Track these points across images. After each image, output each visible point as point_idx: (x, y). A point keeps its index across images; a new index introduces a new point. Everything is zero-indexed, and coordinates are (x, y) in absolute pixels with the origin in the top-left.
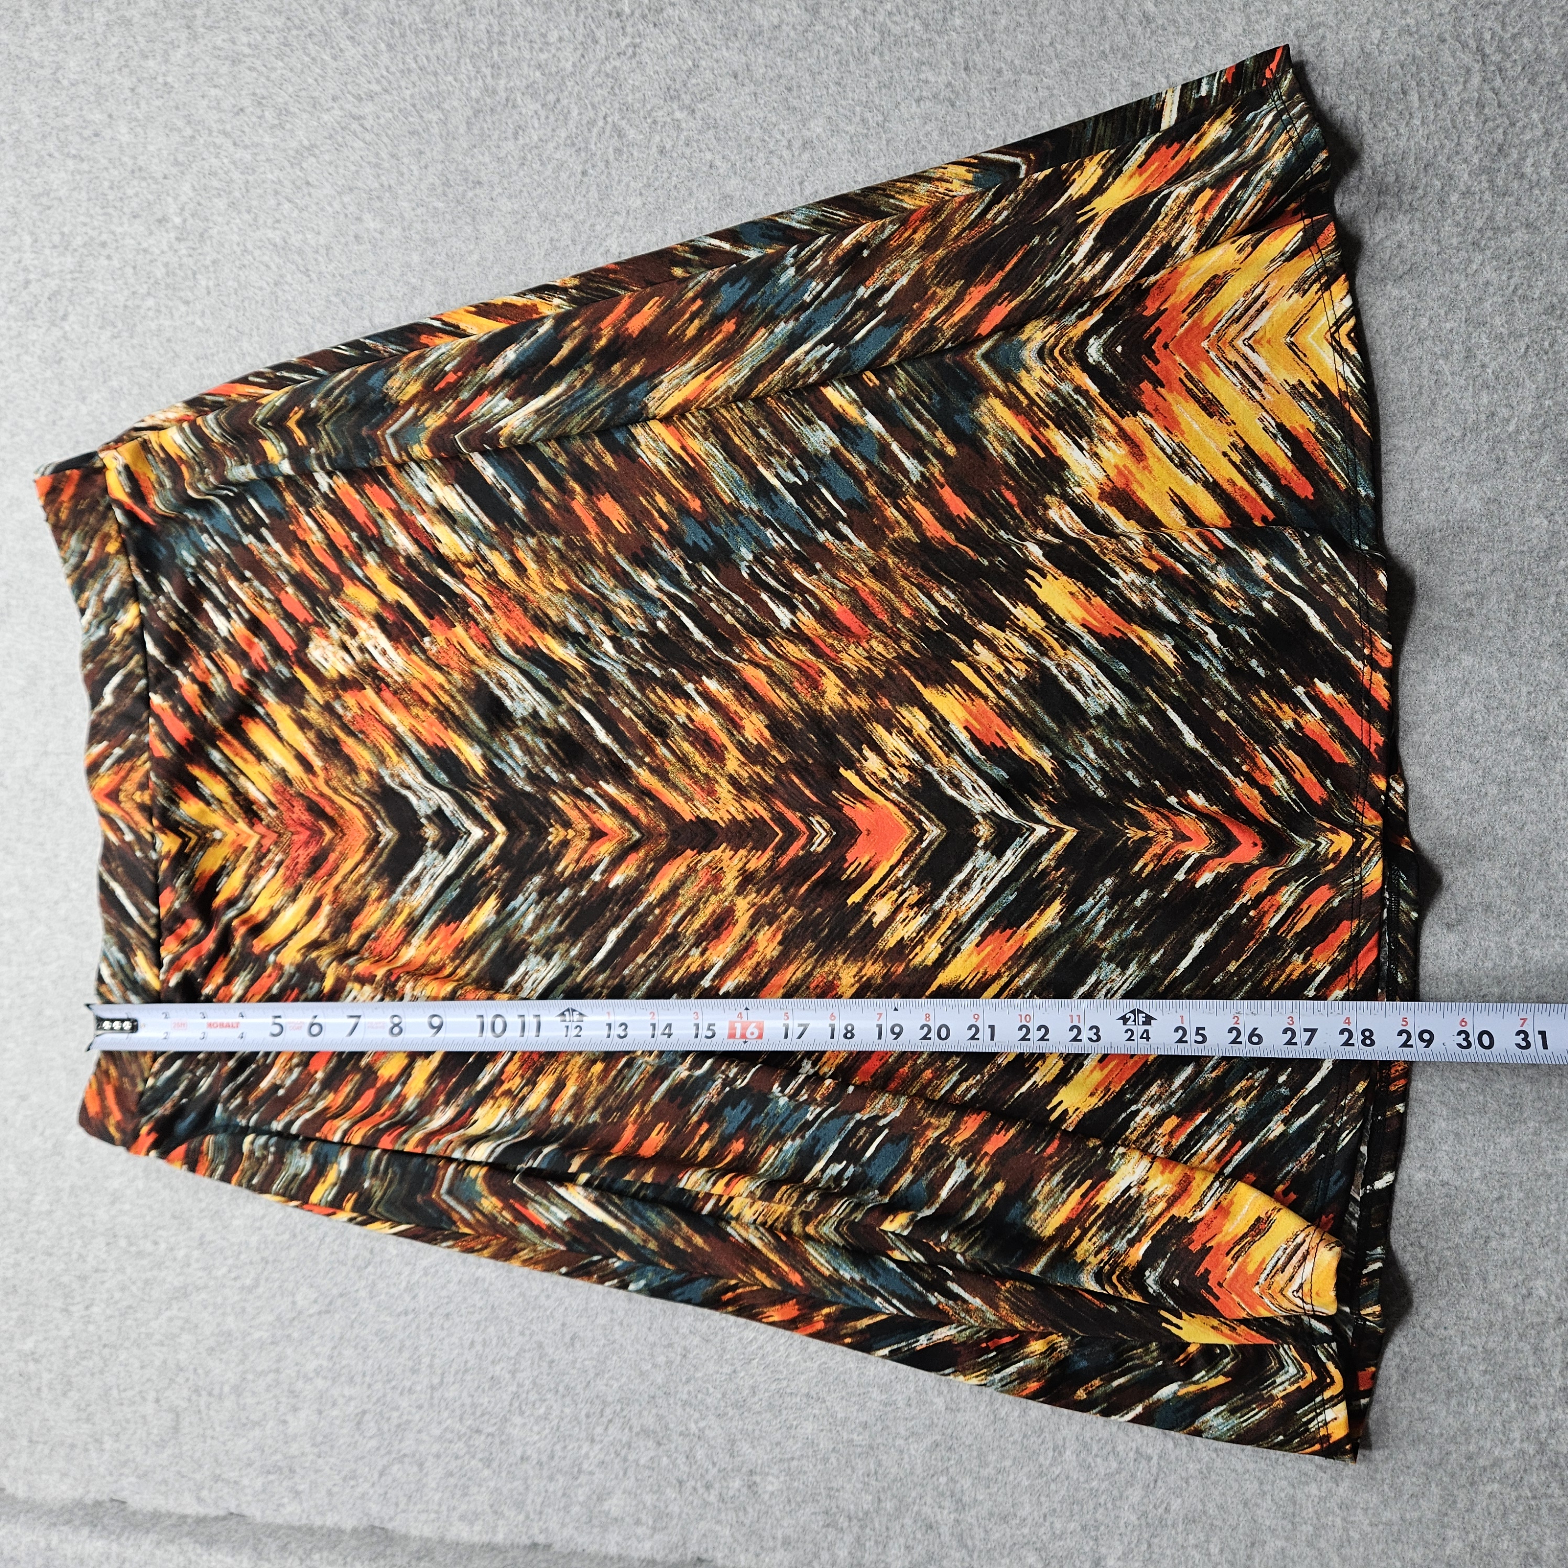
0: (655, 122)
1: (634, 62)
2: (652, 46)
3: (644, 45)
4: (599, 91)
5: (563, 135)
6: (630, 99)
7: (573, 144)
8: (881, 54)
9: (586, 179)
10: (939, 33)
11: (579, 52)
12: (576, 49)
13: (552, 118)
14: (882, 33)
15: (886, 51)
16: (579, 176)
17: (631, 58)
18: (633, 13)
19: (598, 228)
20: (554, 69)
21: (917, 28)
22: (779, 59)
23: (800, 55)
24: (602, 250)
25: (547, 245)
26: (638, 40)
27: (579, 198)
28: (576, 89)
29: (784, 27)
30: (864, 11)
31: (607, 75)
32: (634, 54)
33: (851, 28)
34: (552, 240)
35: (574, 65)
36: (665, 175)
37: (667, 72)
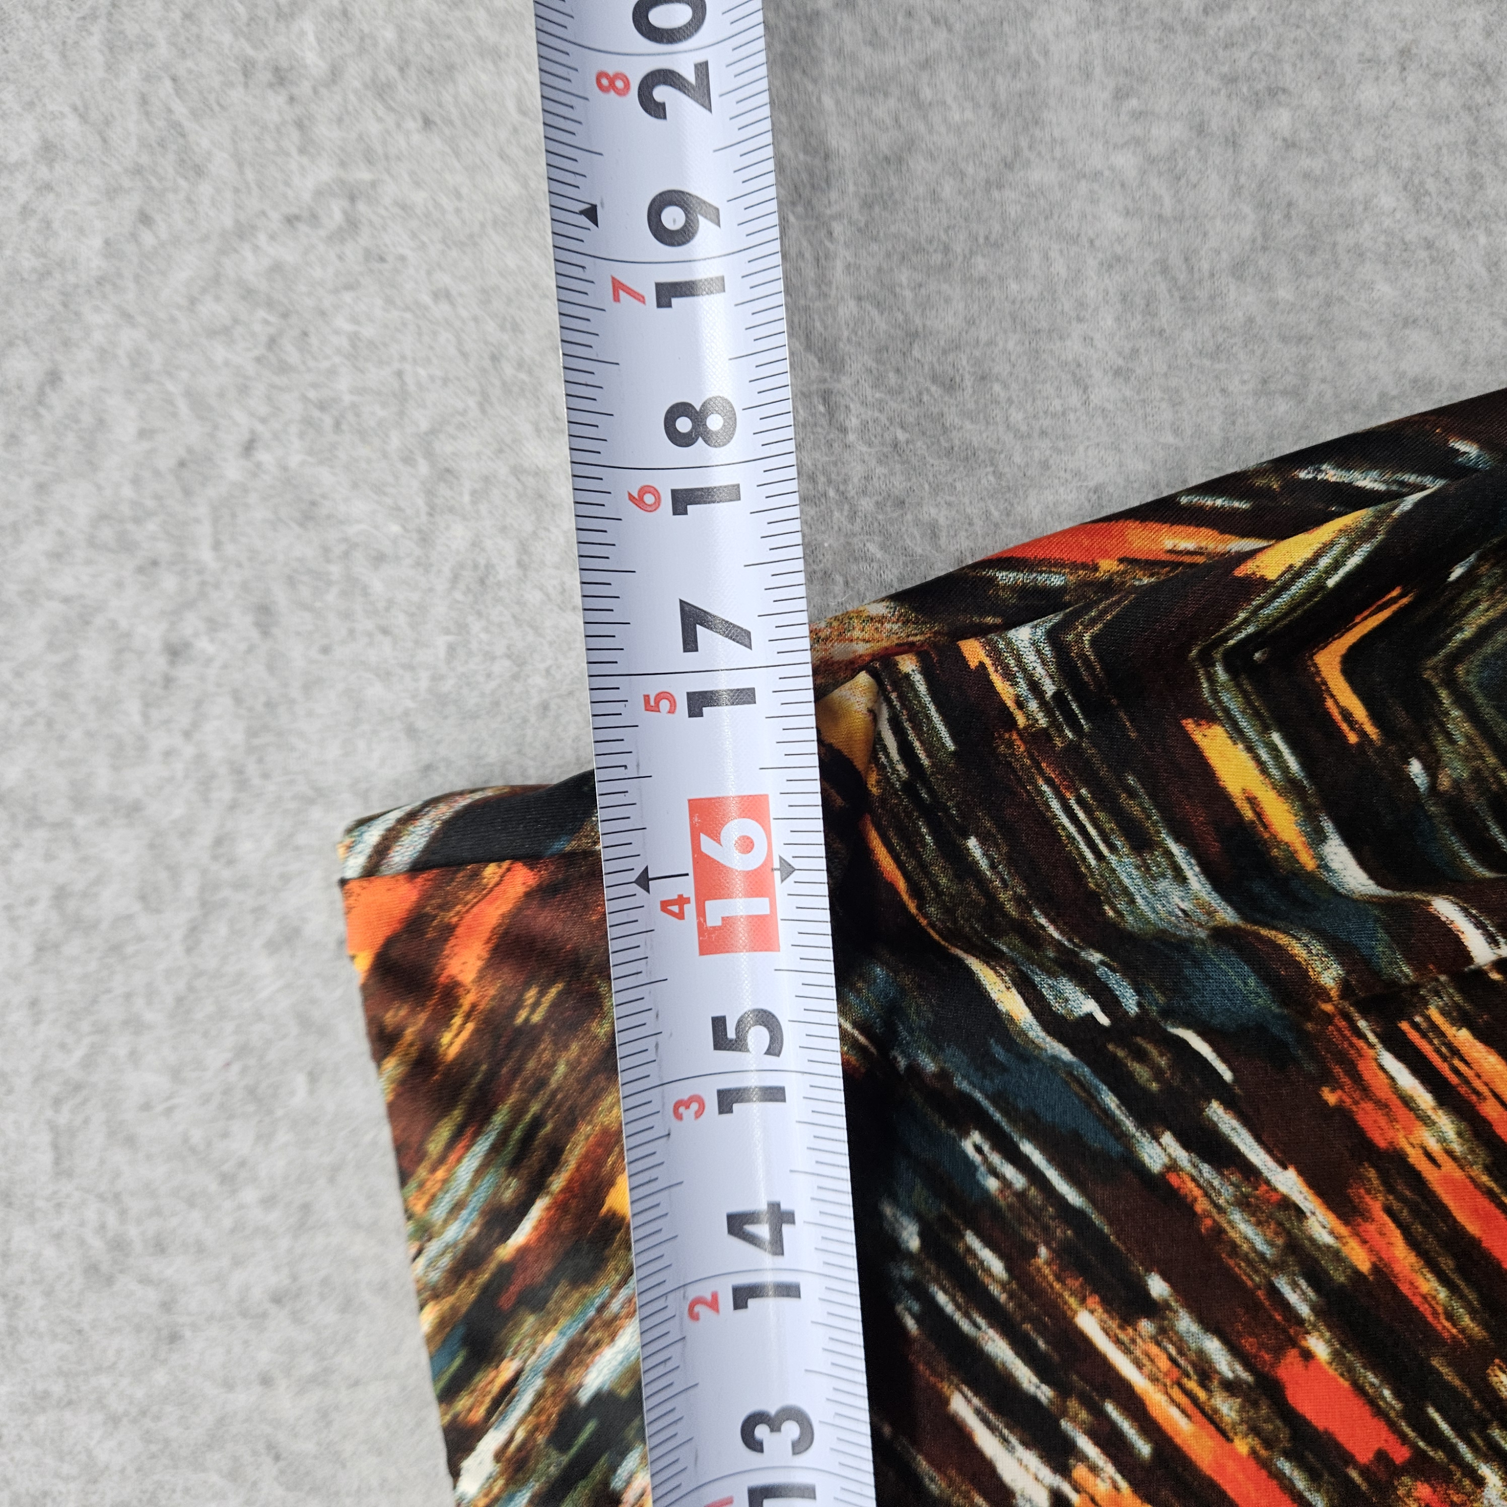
0: (447, 474)
1: (352, 251)
2: (419, 198)
3: (389, 191)
4: (220, 352)
5: (83, 511)
6: (343, 384)
7: (126, 545)
8: (1267, 280)
9: (185, 673)
10: (1463, 224)
11: (131, 203)
12: (113, 192)
13: (33, 443)
14: (1263, 205)
15: (1282, 271)
16: (161, 663)
17: (339, 236)
18: (335, 74)
19: (245, 848)
20: (28, 262)
21: (1386, 201)
22: (904, 276)
23: (981, 265)
24: (270, 927)
25: (41, 912)
26: (363, 174)
27: (159, 742)
28: (128, 338)
29: (918, 164)
30: (1201, 130)
31: (248, 294)
32: (352, 224)
33: (1158, 185)
34: (61, 895)
35: (110, 249)
36: (502, 667)
37: (486, 295)
